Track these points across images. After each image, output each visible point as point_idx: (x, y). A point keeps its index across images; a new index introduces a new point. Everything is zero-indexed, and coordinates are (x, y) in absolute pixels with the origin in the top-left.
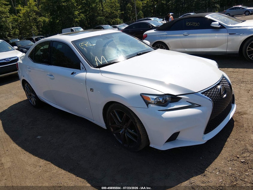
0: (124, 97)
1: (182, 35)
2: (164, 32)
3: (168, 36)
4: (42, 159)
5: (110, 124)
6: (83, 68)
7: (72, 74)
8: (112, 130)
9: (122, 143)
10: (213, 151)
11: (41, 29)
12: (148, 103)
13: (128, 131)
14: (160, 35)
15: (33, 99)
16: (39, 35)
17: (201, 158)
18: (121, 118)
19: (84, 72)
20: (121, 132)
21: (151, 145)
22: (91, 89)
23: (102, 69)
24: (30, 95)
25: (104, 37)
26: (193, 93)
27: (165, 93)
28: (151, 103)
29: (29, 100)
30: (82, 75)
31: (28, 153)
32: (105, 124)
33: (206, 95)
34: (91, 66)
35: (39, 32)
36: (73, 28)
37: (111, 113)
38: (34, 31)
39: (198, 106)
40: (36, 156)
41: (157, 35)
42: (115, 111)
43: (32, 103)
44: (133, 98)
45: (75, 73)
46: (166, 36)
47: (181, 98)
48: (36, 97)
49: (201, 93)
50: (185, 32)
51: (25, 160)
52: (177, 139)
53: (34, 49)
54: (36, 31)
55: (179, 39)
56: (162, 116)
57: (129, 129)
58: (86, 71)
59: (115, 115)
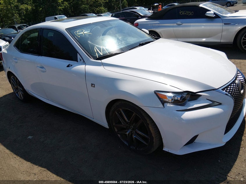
0: (135, 95)
1: (175, 25)
2: (156, 21)
3: (160, 25)
4: (37, 165)
5: (114, 124)
6: (81, 60)
7: (68, 66)
8: (116, 130)
9: (128, 145)
10: (230, 152)
11: (23, 17)
12: (163, 102)
13: (136, 132)
14: (153, 24)
15: (20, 93)
16: (21, 23)
17: (219, 161)
18: (128, 118)
19: (82, 64)
20: (127, 133)
21: (165, 149)
22: (92, 84)
23: (104, 61)
24: (17, 89)
25: (101, 24)
26: (213, 90)
27: (184, 91)
28: (167, 102)
29: (16, 94)
30: (81, 67)
31: (18, 158)
32: (107, 123)
33: (226, 92)
34: (90, 57)
35: (21, 20)
36: (56, 16)
37: (116, 112)
38: (16, 19)
39: (219, 104)
40: (28, 161)
41: (149, 24)
42: (121, 110)
43: (20, 97)
44: (146, 96)
45: (71, 66)
46: (158, 25)
47: (200, 96)
48: (24, 91)
49: (222, 90)
50: (179, 21)
51: (16, 166)
52: (194, 141)
53: (20, 37)
54: (18, 20)
55: (172, 29)
56: (182, 117)
57: (138, 130)
58: (84, 63)
59: (121, 114)
